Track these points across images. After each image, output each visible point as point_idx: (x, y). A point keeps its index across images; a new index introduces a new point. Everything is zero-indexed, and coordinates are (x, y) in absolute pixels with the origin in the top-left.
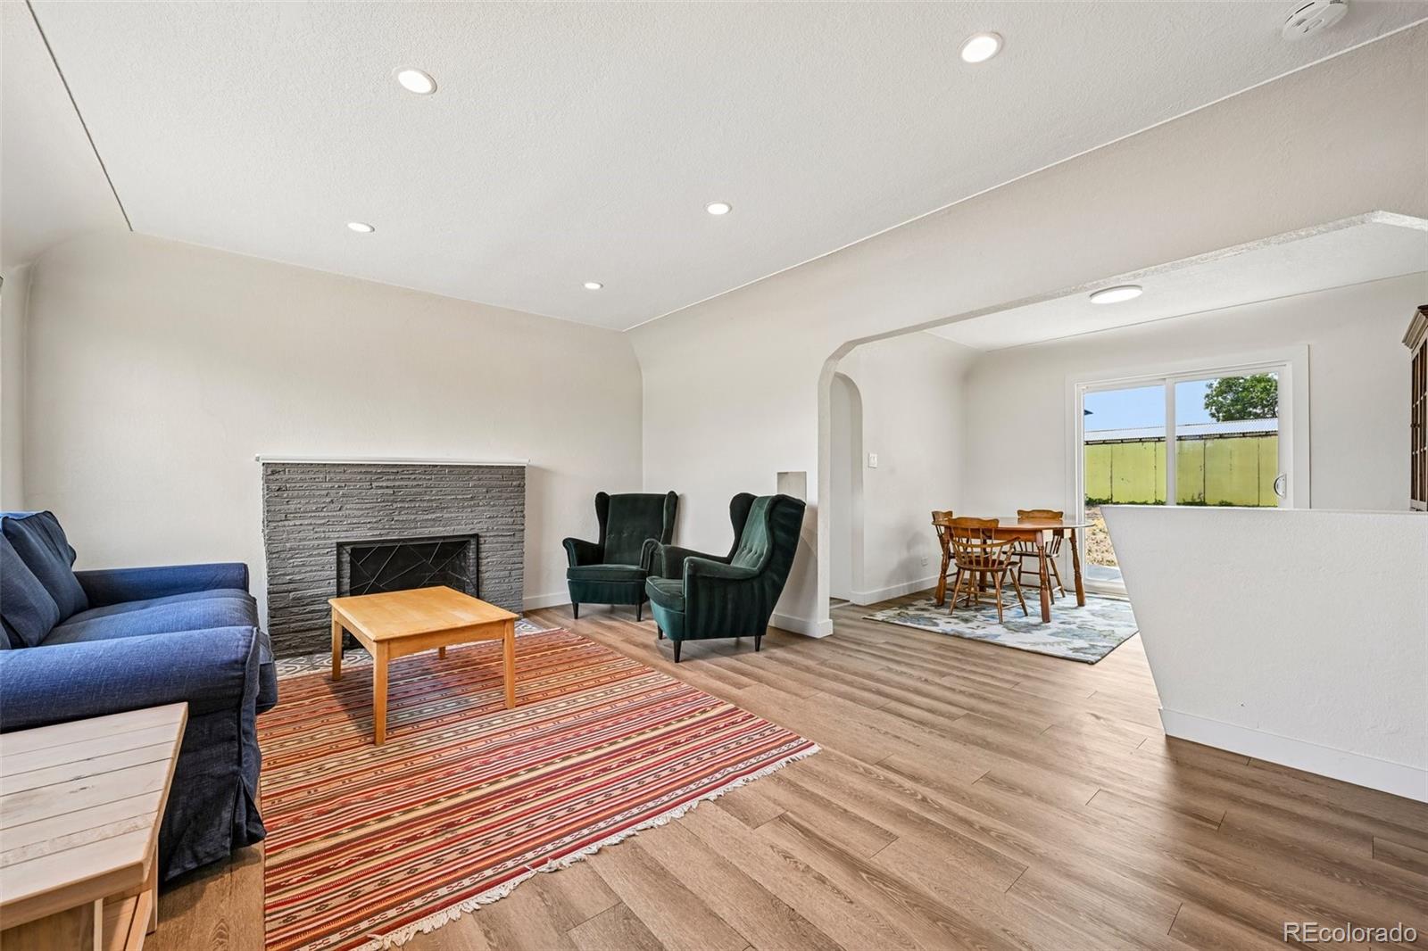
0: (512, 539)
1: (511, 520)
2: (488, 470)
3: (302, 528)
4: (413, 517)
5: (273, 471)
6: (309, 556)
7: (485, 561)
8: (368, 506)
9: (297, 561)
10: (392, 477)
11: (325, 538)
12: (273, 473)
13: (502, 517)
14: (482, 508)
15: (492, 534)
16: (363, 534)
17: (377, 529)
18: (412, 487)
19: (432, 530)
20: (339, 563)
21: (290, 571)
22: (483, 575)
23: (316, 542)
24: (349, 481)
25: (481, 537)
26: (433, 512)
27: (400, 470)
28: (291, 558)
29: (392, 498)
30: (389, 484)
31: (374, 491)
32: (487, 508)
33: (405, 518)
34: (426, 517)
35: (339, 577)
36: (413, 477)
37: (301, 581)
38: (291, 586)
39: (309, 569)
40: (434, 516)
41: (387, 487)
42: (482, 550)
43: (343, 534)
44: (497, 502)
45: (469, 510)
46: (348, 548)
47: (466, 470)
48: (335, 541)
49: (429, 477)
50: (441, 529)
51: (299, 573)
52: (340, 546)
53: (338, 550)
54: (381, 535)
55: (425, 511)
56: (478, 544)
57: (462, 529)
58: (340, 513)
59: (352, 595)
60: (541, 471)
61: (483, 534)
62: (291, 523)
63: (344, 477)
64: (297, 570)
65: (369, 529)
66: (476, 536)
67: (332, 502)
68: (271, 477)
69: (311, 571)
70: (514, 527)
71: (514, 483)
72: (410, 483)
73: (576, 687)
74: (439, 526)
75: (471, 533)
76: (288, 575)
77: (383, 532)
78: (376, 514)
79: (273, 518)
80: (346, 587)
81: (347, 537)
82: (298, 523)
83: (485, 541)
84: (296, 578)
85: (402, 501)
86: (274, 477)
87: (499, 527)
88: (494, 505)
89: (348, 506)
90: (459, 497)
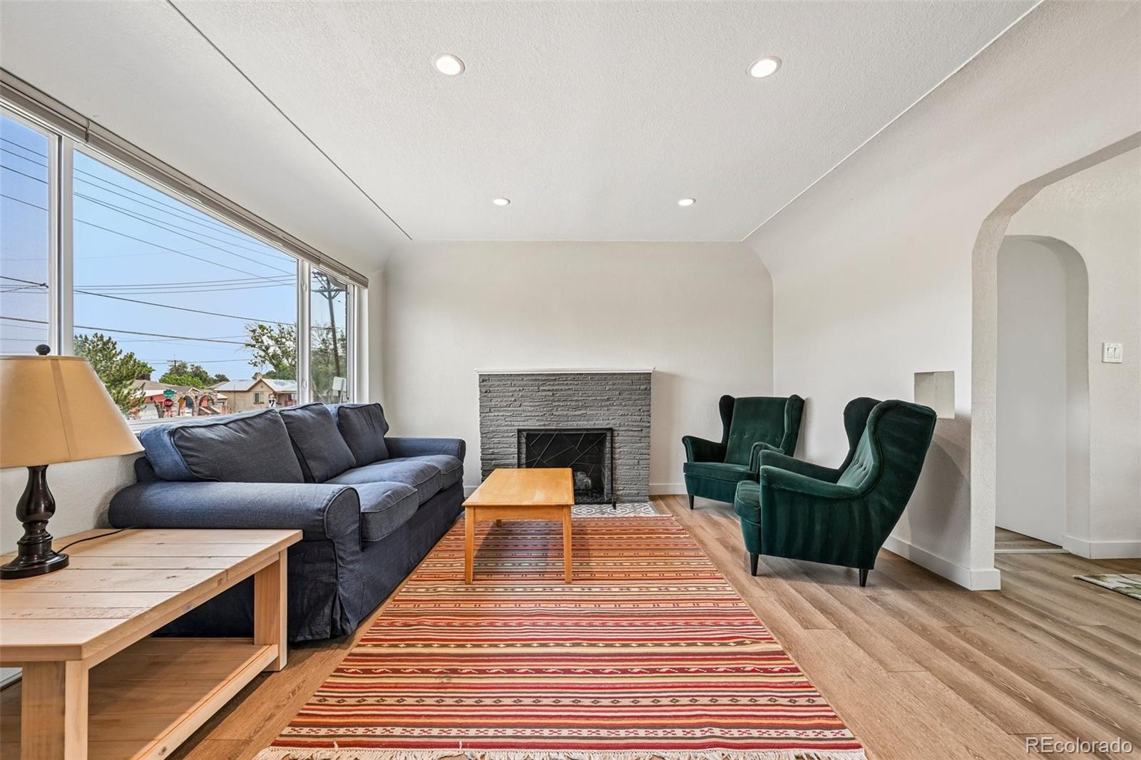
0: (640, 434)
1: (639, 418)
2: (621, 376)
3: (499, 418)
4: (566, 413)
5: (484, 379)
6: (503, 437)
7: (618, 450)
8: (537, 404)
9: (496, 440)
10: (552, 383)
11: (511, 426)
12: (483, 381)
13: (631, 415)
14: (616, 407)
15: (624, 429)
16: (533, 424)
17: (542, 420)
18: (566, 390)
19: (579, 423)
20: (519, 443)
21: (492, 446)
22: (617, 461)
23: (506, 428)
24: (525, 386)
25: (615, 430)
26: (580, 410)
27: (557, 378)
28: (492, 438)
29: (552, 398)
30: (550, 388)
31: (540, 393)
32: (620, 408)
33: (560, 413)
34: (575, 413)
35: (519, 453)
36: (566, 382)
37: (498, 453)
38: (493, 456)
40: (580, 412)
41: (549, 390)
42: (616, 441)
43: (522, 423)
44: (627, 403)
45: (606, 409)
46: (525, 433)
47: (603, 377)
48: (517, 428)
49: (577, 383)
50: (586, 423)
51: (497, 448)
52: (520, 431)
53: (518, 435)
54: (544, 425)
55: (576, 408)
56: (612, 436)
57: (600, 424)
58: (520, 409)
59: (527, 467)
60: (670, 377)
61: (617, 429)
62: (493, 414)
63: (522, 383)
64: (496, 446)
65: (538, 420)
66: (611, 430)
67: (515, 400)
68: (482, 384)
69: (503, 447)
70: (642, 424)
71: (642, 387)
72: (563, 387)
73: (639, 576)
74: (583, 420)
75: (607, 427)
76: (491, 449)
77: (546, 423)
78: (542, 410)
79: (485, 410)
80: (524, 461)
81: (524, 426)
82: (496, 414)
83: (618, 434)
84: (496, 451)
85: (559, 401)
86: (485, 383)
87: (629, 423)
88: (625, 405)
89: (525, 404)
90: (598, 398)
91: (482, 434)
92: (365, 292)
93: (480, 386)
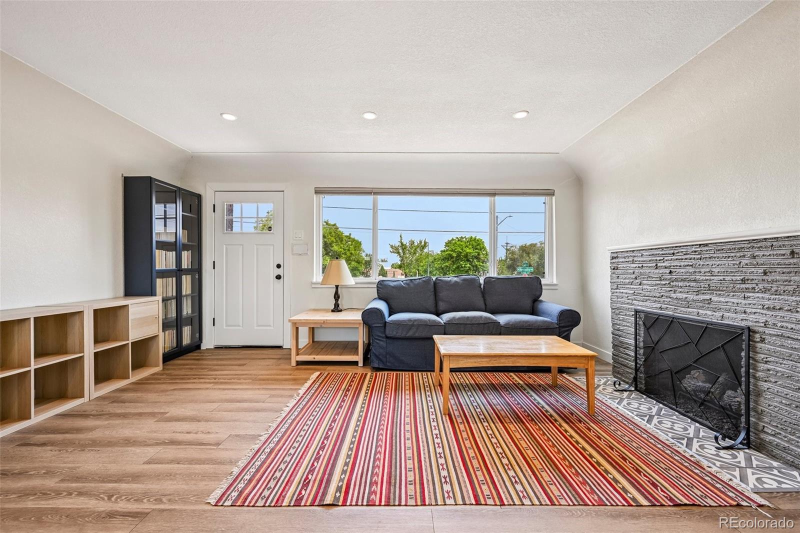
3: (624, 295)
4: (685, 296)
5: (613, 257)
6: (625, 315)
7: (762, 366)
8: (654, 282)
9: (621, 317)
10: (670, 258)
11: (632, 304)
14: (760, 295)
15: (772, 332)
16: (650, 306)
17: (659, 303)
18: (685, 267)
19: (701, 312)
20: (636, 324)
21: (618, 322)
23: (627, 306)
24: (644, 262)
25: (755, 332)
26: (703, 294)
27: (676, 251)
28: (618, 314)
29: (669, 277)
30: (668, 264)
31: (657, 271)
32: (766, 296)
33: (679, 295)
34: (695, 298)
35: (636, 334)
36: (686, 256)
37: (622, 331)
38: (620, 333)
39: (626, 324)
40: (702, 297)
41: (667, 267)
42: (758, 351)
43: (641, 303)
45: (742, 295)
46: (642, 315)
48: (635, 307)
49: (699, 256)
50: (709, 313)
51: (622, 325)
52: (637, 311)
53: (636, 315)
54: (661, 308)
55: (698, 293)
56: (751, 341)
57: (734, 320)
58: (641, 287)
61: (761, 329)
62: (619, 291)
63: (642, 259)
64: (621, 322)
65: (655, 302)
66: (750, 331)
67: (636, 278)
69: (626, 326)
72: (683, 263)
74: (707, 309)
75: (743, 325)
76: (618, 325)
77: (663, 306)
78: (659, 290)
79: (614, 286)
80: (641, 344)
81: (642, 306)
82: (621, 291)
83: (763, 340)
84: (621, 328)
85: (676, 280)
86: (614, 261)
87: (784, 324)
88: (776, 293)
89: (644, 282)
90: (727, 278)
91: (612, 309)
92: (554, 198)
93: (611, 263)
